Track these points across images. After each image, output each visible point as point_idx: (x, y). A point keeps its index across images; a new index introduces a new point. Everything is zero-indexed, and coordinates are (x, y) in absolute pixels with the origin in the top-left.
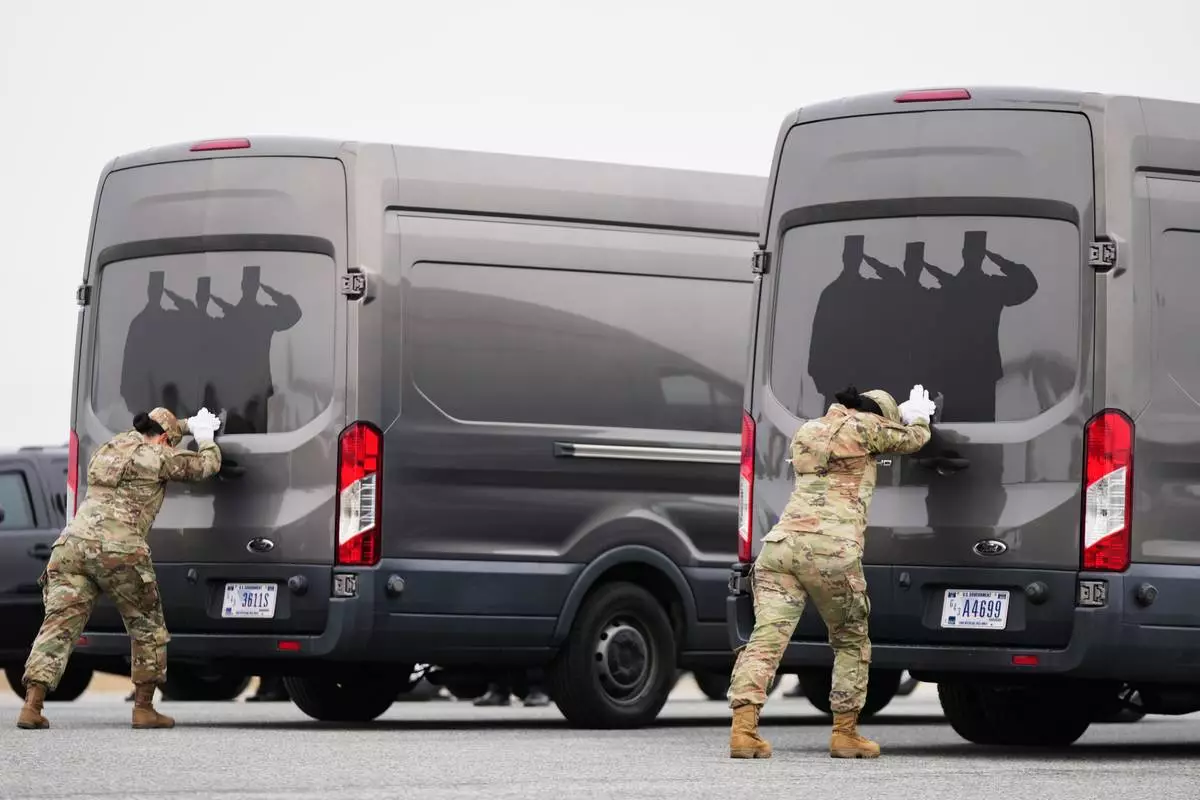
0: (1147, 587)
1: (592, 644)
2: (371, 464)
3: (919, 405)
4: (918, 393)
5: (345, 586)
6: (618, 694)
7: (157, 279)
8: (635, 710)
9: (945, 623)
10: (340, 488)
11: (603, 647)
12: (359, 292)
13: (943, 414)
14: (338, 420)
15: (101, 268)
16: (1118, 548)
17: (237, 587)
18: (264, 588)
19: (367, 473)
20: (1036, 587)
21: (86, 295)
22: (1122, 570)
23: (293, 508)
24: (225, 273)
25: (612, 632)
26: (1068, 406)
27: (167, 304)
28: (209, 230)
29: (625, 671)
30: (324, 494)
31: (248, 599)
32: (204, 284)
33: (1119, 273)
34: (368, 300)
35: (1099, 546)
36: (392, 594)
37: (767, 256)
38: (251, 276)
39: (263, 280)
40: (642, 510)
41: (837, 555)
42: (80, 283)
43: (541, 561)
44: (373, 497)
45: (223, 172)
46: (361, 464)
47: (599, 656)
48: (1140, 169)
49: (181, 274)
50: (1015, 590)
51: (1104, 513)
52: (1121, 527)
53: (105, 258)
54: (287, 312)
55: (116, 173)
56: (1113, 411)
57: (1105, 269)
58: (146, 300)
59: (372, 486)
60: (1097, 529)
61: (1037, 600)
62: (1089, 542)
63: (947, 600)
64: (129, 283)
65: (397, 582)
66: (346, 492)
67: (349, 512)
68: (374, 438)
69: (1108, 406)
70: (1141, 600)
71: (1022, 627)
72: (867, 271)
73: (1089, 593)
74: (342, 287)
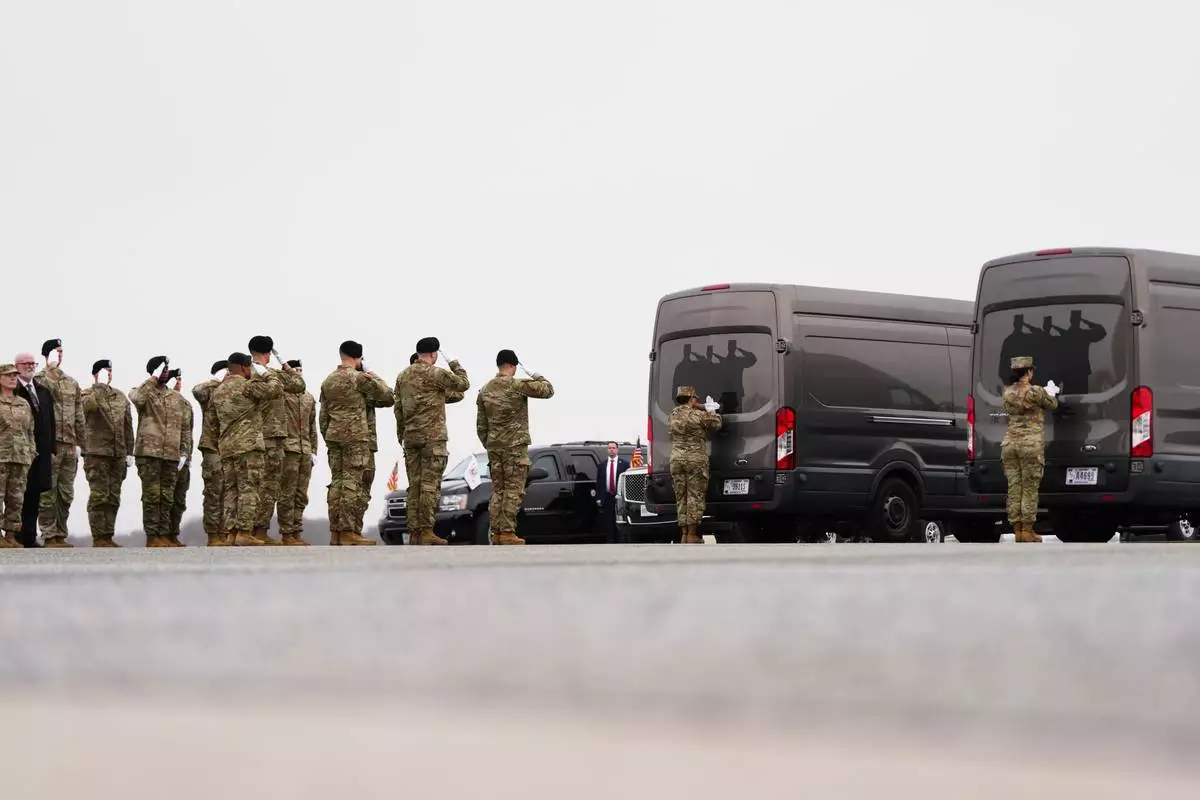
0: (1160, 464)
1: (883, 506)
2: (790, 425)
3: (1052, 389)
4: (1051, 383)
5: (781, 479)
6: (894, 527)
7: (688, 348)
8: (903, 534)
9: (1067, 483)
10: (777, 436)
11: (887, 506)
12: (784, 350)
13: (1064, 392)
14: (775, 407)
15: (661, 343)
16: (1148, 446)
17: (730, 481)
18: (743, 482)
19: (789, 429)
20: (1111, 465)
21: (653, 356)
22: (1149, 457)
23: (753, 446)
24: (720, 344)
25: (891, 499)
26: (1121, 387)
27: (693, 358)
28: (712, 324)
29: (897, 517)
30: (771, 438)
31: (735, 486)
32: (710, 349)
33: (1144, 326)
34: (788, 353)
35: (1138, 446)
36: (800, 482)
37: (977, 326)
38: (732, 345)
39: (738, 346)
40: (901, 445)
41: (1032, 446)
42: (651, 350)
43: (860, 468)
44: (792, 439)
45: (718, 299)
46: (786, 425)
47: (886, 510)
48: (1152, 281)
49: (699, 346)
50: (1101, 467)
51: (1141, 432)
52: (1148, 438)
53: (662, 339)
54: (750, 359)
55: (665, 303)
56: (1145, 387)
57: (1138, 324)
58: (683, 357)
59: (792, 435)
60: (1138, 439)
61: (1111, 471)
62: (1135, 444)
63: (1068, 473)
64: (675, 352)
65: (803, 477)
66: (779, 438)
67: (781, 447)
68: (791, 413)
69: (1141, 384)
70: (1157, 469)
71: (1104, 483)
72: (1025, 330)
73: (1136, 467)
74: (775, 347)
